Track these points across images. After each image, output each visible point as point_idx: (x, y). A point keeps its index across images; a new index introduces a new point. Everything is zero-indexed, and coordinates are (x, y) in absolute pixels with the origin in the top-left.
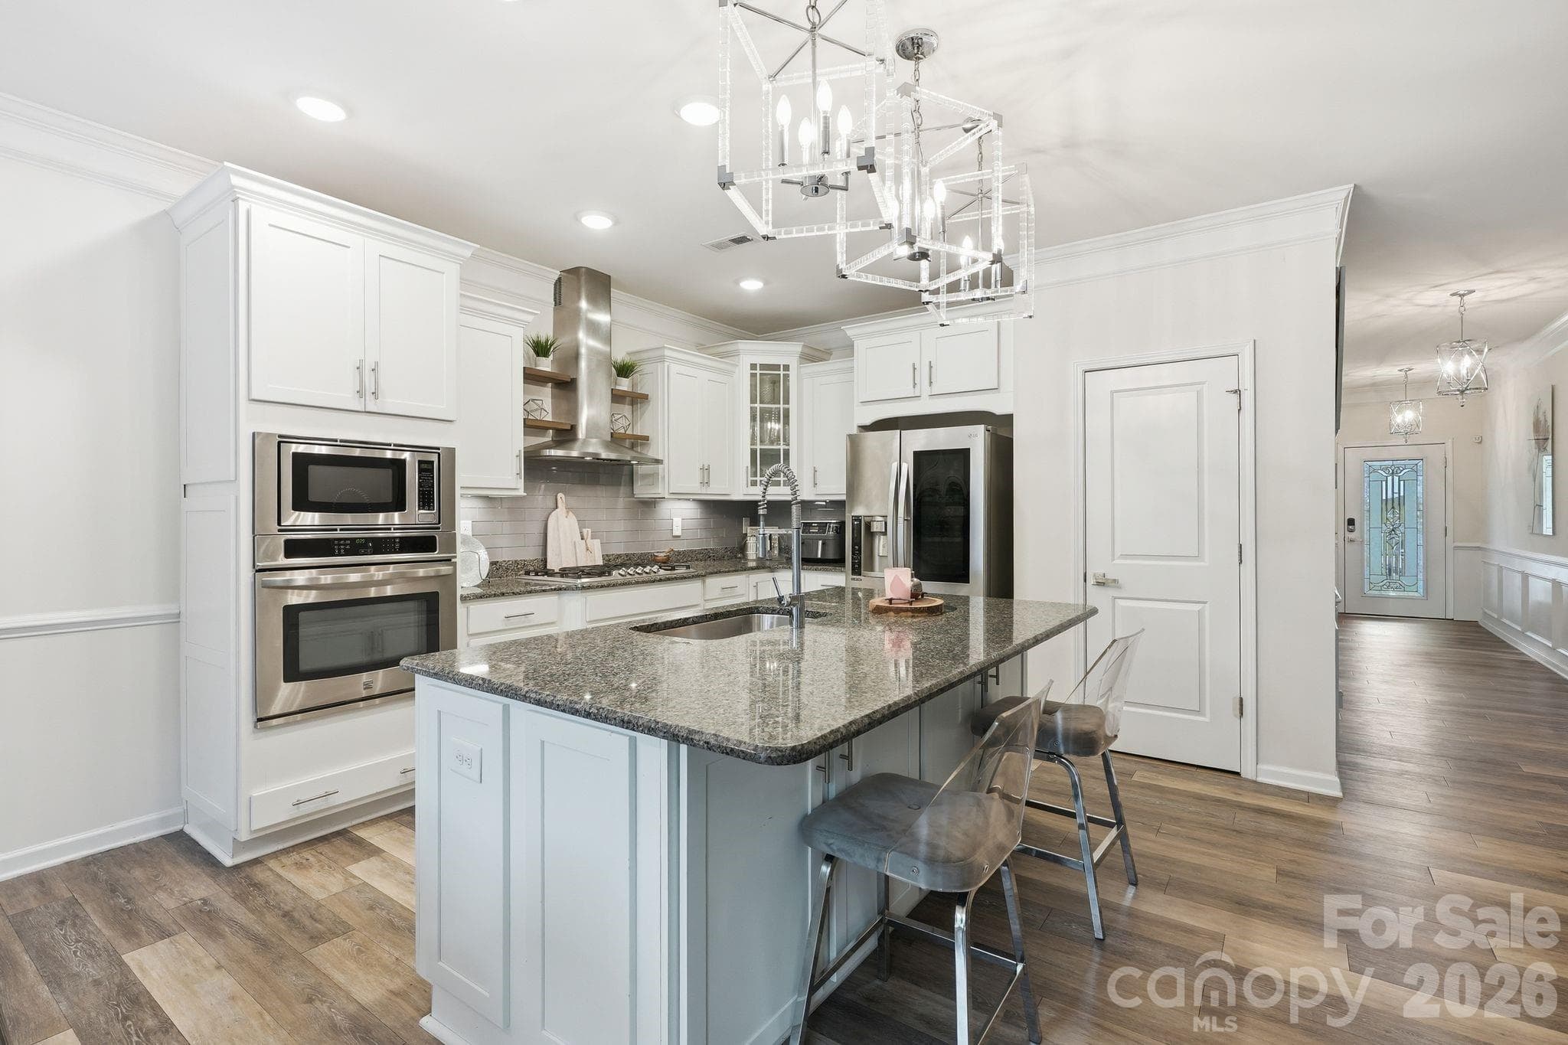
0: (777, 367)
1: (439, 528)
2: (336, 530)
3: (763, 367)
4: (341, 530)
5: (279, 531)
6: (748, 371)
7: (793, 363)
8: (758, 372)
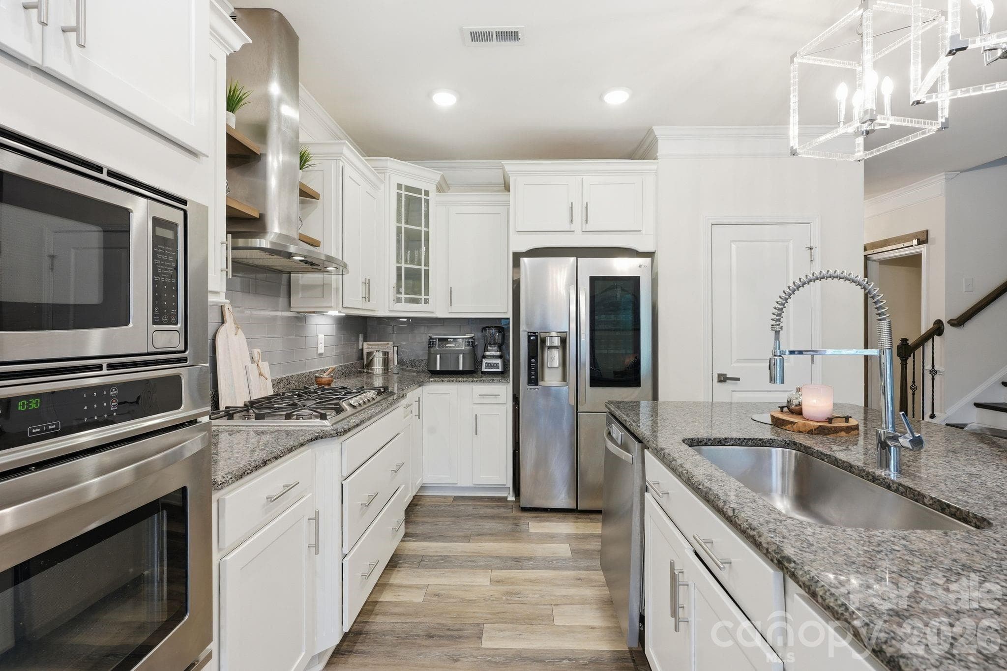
0: (418, 191)
1: (185, 360)
3: (408, 189)
6: (394, 191)
7: (432, 190)
8: (403, 192)
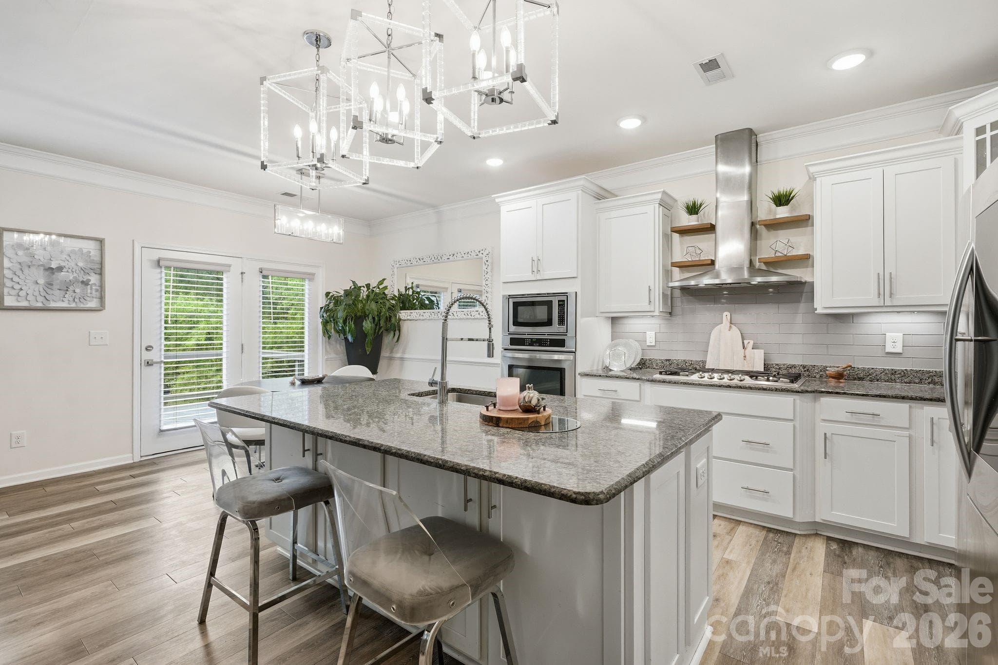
1: (567, 335)
2: (525, 334)
4: (528, 334)
5: (509, 334)
6: (973, 140)
8: (989, 134)
